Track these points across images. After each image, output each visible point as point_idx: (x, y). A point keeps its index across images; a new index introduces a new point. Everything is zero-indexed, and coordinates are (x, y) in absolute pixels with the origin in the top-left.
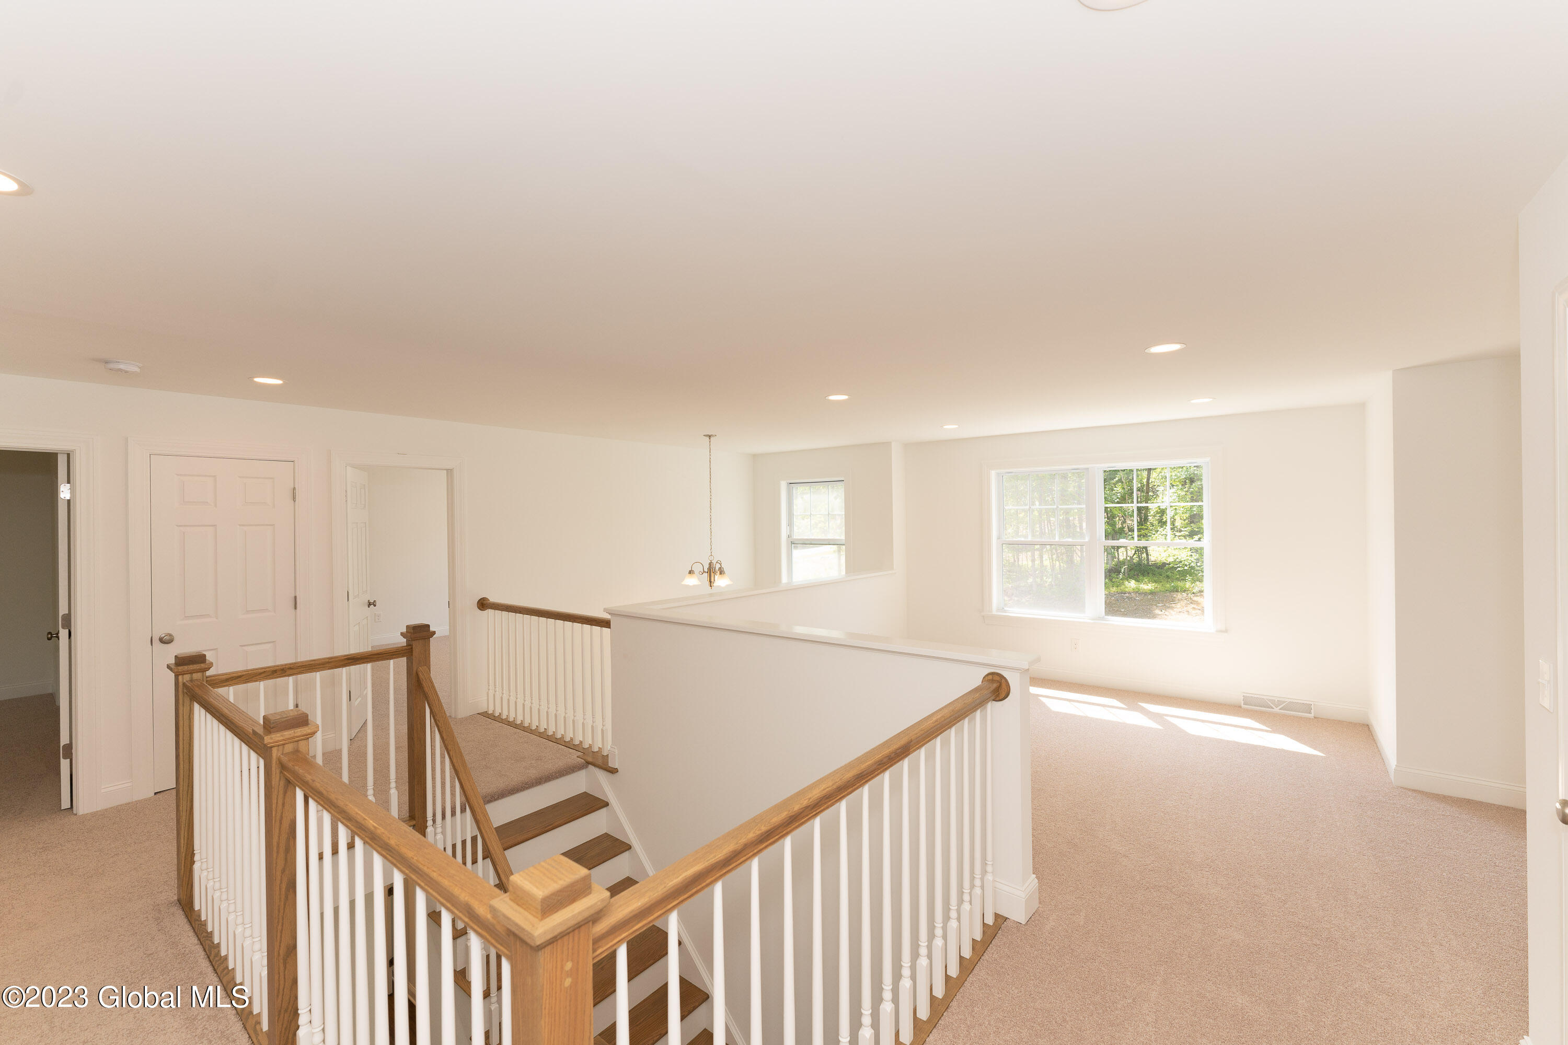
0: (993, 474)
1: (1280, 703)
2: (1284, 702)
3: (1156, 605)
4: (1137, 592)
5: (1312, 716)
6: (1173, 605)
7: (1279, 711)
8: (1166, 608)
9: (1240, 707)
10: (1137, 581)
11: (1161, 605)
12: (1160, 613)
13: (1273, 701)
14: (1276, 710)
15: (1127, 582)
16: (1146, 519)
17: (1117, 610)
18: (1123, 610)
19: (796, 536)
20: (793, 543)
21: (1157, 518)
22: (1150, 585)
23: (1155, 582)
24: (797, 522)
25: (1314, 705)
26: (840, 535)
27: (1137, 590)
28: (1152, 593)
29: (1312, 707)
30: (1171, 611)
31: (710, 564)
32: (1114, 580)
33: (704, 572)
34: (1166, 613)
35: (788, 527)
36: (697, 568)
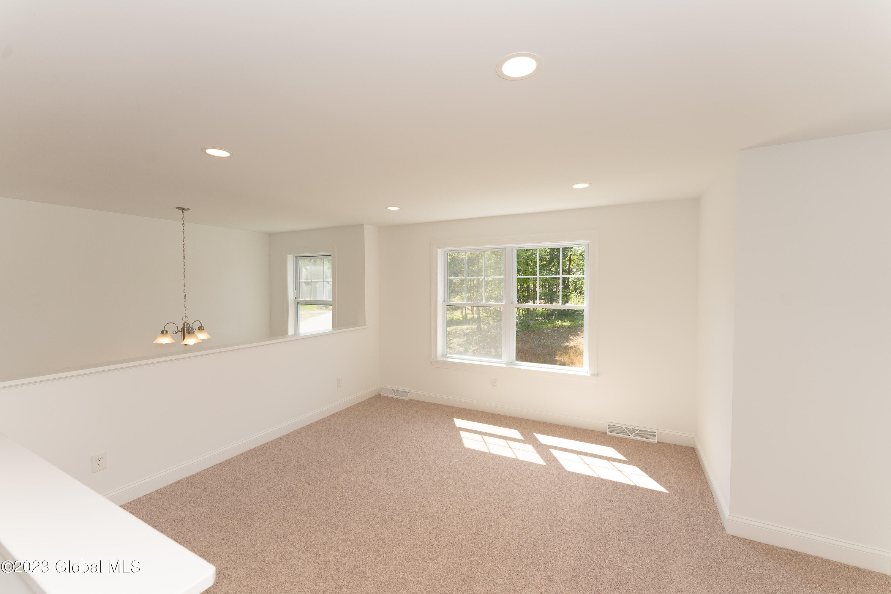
0: (440, 251)
1: (634, 430)
2: (637, 430)
3: (571, 334)
4: (561, 326)
5: (655, 441)
6: (579, 334)
7: (632, 437)
8: (575, 335)
9: (606, 433)
10: (562, 320)
11: (573, 334)
12: (573, 338)
13: (629, 429)
14: (631, 437)
15: (557, 322)
16: (568, 287)
17: (551, 337)
18: (554, 337)
19: (301, 299)
20: (298, 303)
21: (573, 286)
22: (568, 323)
23: (571, 321)
24: (304, 288)
25: (657, 432)
26: (327, 297)
27: (562, 326)
28: (569, 327)
29: (656, 434)
30: (578, 337)
31: (184, 324)
32: (550, 320)
33: (178, 331)
34: (576, 338)
35: (295, 291)
36: (171, 328)
